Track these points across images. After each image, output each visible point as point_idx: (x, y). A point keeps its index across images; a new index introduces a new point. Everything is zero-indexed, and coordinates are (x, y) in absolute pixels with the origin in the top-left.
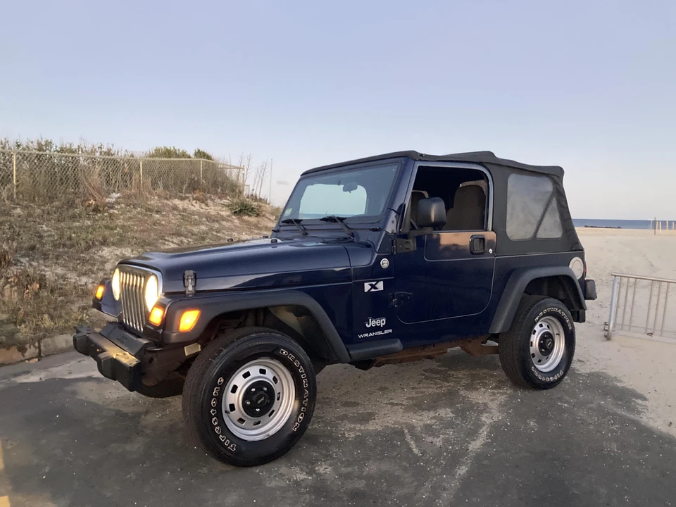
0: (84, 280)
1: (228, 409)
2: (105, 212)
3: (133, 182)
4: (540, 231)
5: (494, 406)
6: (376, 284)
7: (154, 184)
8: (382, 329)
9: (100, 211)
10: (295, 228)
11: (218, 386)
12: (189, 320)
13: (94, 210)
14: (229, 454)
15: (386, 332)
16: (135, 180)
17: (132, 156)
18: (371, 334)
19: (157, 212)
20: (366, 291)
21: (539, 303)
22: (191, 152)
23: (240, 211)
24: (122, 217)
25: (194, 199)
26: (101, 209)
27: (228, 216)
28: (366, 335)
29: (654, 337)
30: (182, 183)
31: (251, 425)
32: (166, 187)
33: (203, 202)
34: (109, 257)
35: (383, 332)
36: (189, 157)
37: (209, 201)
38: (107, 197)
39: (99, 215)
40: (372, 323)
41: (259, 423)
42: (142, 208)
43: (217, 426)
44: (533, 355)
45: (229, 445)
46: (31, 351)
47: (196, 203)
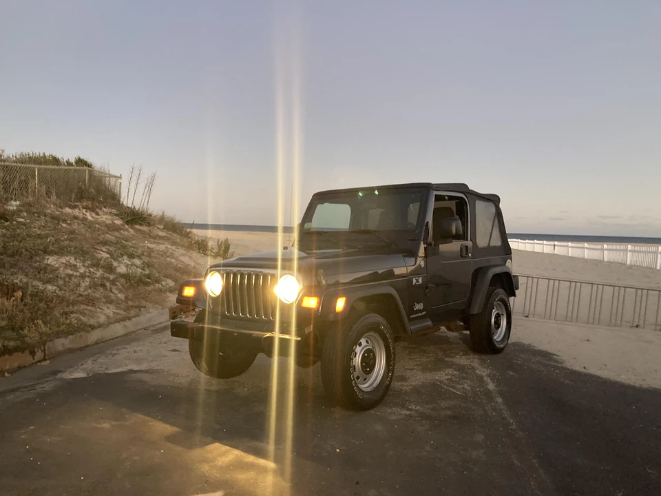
0: (50, 287)
2: (13, 221)
3: (29, 190)
4: (491, 240)
5: (476, 365)
6: (418, 279)
8: (422, 311)
11: (354, 351)
12: (340, 304)
14: (359, 400)
16: (31, 187)
18: (416, 315)
20: (414, 284)
21: (495, 292)
25: (83, 208)
26: (7, 217)
27: (122, 225)
28: (414, 316)
30: (71, 192)
32: (58, 196)
33: (92, 211)
34: (57, 266)
35: (422, 313)
36: (73, 165)
37: (98, 210)
38: (7, 205)
40: (417, 307)
41: (366, 379)
44: (492, 329)
45: (359, 394)
46: (39, 355)
47: (86, 212)
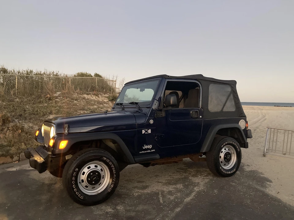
1: (81, 181)
2: (53, 100)
3: (66, 87)
4: (224, 108)
5: (202, 184)
6: (147, 130)
7: (76, 88)
8: (151, 149)
9: (51, 100)
10: (119, 107)
11: (76, 172)
12: (63, 144)
13: (49, 99)
14: (80, 200)
15: (152, 151)
16: (67, 86)
17: (67, 76)
18: (145, 152)
19: (76, 100)
20: (143, 133)
21: (224, 139)
22: (93, 75)
23: (113, 99)
24: (60, 102)
25: (93, 95)
26: (52, 99)
27: (107, 102)
28: (143, 152)
29: (286, 156)
30: (88, 88)
31: (91, 189)
32: (81, 89)
33: (97, 96)
35: (151, 151)
36: (92, 76)
37: (99, 95)
38: (55, 94)
39: (51, 101)
40: (146, 147)
41: (94, 188)
42: (69, 98)
43: (75, 188)
44: (222, 162)
45: (80, 196)
46: (16, 158)
47: (94, 96)
